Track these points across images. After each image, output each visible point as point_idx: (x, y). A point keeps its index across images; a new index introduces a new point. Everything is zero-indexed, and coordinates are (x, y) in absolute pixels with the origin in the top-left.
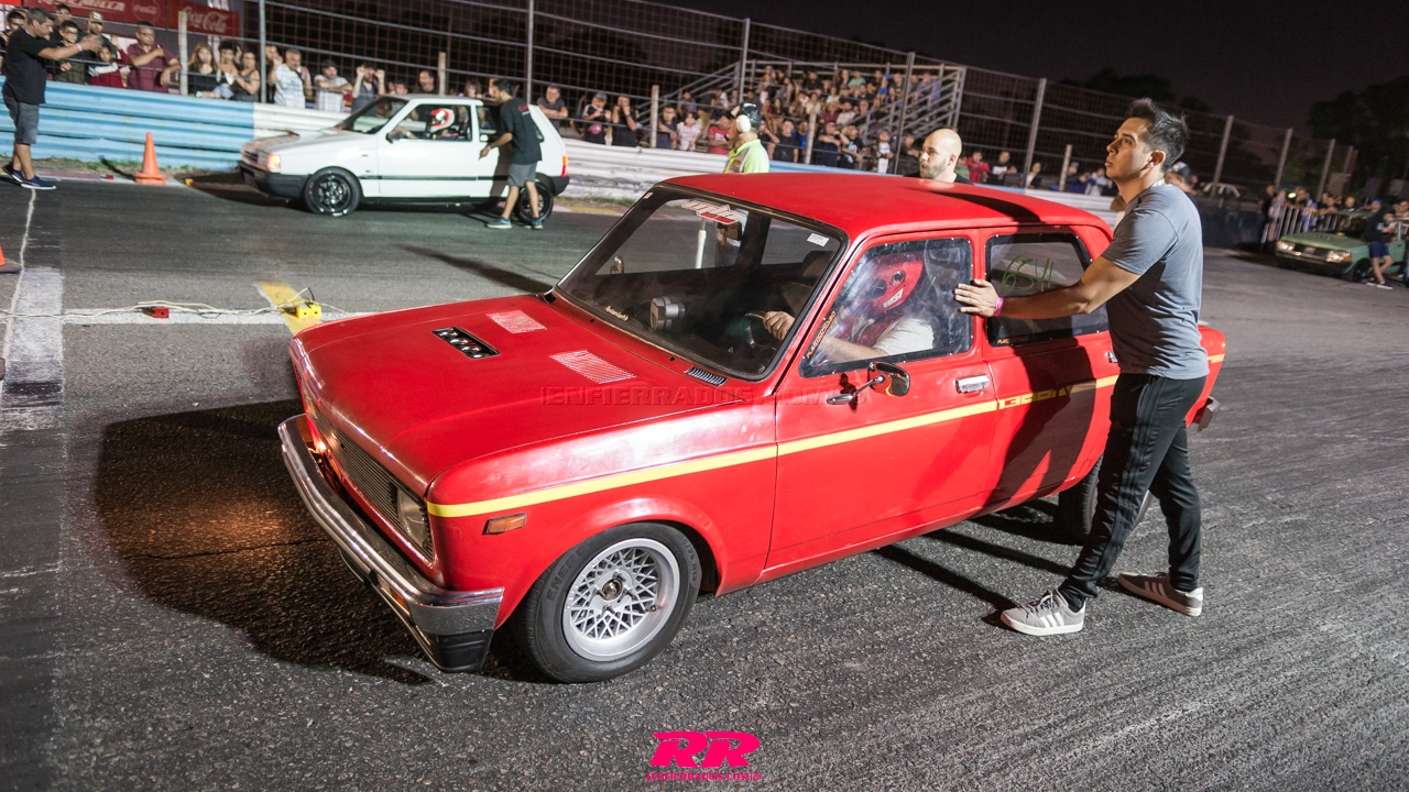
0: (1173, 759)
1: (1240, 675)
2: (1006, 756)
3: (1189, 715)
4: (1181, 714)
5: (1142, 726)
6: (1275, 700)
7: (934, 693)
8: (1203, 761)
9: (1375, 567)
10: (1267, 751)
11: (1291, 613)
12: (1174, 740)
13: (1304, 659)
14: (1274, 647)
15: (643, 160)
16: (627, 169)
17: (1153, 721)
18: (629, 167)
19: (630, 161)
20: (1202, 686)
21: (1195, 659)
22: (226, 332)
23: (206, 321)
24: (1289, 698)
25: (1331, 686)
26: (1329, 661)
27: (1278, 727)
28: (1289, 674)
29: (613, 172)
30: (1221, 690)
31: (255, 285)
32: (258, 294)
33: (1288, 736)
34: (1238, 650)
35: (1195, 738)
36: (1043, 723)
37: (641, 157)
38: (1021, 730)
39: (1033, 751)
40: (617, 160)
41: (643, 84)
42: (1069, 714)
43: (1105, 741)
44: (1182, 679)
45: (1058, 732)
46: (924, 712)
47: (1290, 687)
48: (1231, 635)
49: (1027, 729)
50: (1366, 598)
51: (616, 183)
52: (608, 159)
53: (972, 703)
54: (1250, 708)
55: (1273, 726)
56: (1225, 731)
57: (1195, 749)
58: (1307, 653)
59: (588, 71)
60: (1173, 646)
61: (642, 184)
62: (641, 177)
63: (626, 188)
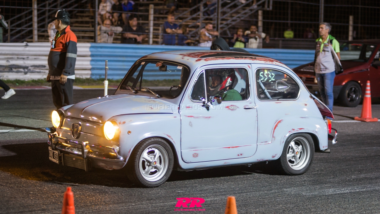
15: (29, 51)
16: (18, 58)
18: (20, 56)
19: (20, 53)
29: (8, 61)
37: (27, 49)
40: (11, 52)
51: (11, 68)
52: (3, 52)
61: (30, 68)
62: (28, 63)
63: (17, 72)
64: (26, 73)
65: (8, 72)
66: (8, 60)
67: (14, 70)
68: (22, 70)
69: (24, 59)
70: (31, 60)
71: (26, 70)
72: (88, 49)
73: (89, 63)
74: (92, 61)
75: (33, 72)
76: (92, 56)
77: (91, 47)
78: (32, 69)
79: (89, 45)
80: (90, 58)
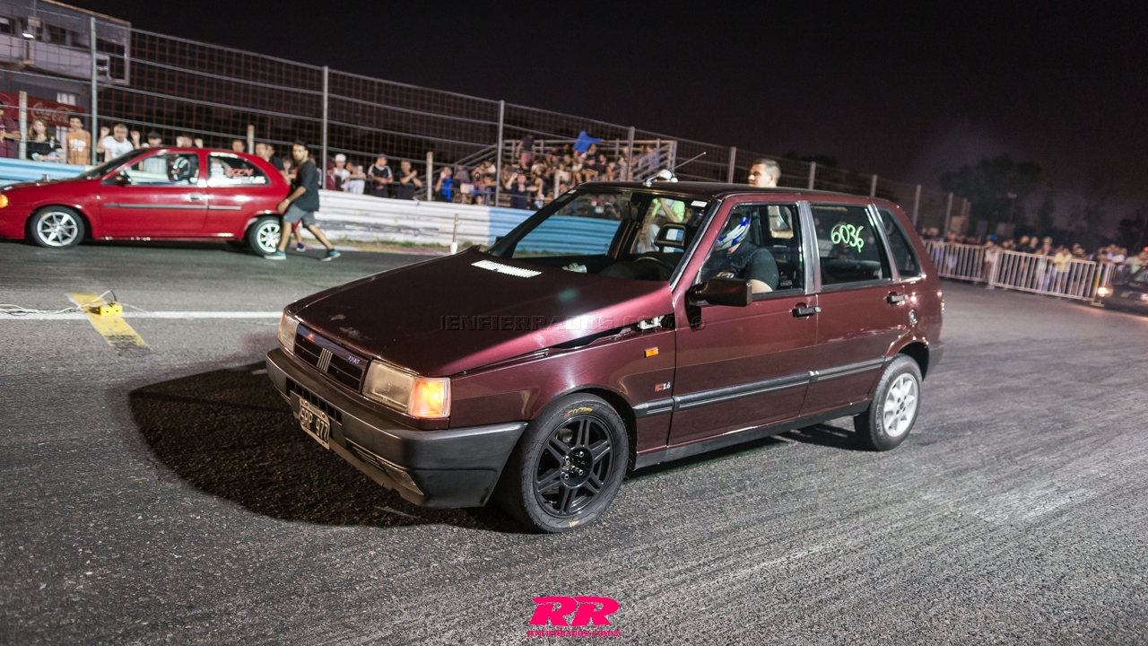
0: (796, 582)
1: (857, 528)
2: (660, 586)
3: (813, 554)
4: (806, 553)
5: (775, 562)
6: (882, 542)
7: (608, 547)
8: (820, 582)
9: (969, 459)
10: (872, 574)
11: (902, 489)
12: (799, 570)
13: (908, 517)
14: (886, 510)
15: (421, 210)
16: (407, 218)
17: (784, 559)
18: (409, 216)
19: (410, 212)
20: (826, 536)
21: (823, 519)
22: (31, 325)
23: (14, 318)
24: (892, 541)
25: (925, 533)
26: (926, 517)
27: (882, 559)
28: (895, 526)
29: (396, 221)
30: (839, 538)
31: (66, 294)
32: (67, 300)
33: (889, 564)
34: (857, 513)
35: (815, 569)
36: (695, 563)
37: (419, 208)
38: (676, 569)
39: (684, 581)
40: (398, 211)
41: (420, 151)
42: (717, 557)
43: (743, 573)
44: (811, 532)
45: (706, 569)
46: (597, 560)
47: (894, 534)
48: (853, 503)
49: (681, 567)
50: (959, 479)
51: (399, 229)
52: (391, 210)
53: (638, 553)
54: (861, 548)
55: (878, 559)
56: (841, 563)
57: (813, 575)
58: (910, 513)
59: (373, 141)
60: (807, 512)
61: (421, 230)
62: (420, 224)
63: (407, 233)
64: (416, 235)
65: (397, 232)
66: (396, 219)
67: (402, 231)
68: (411, 231)
69: (414, 219)
70: (423, 221)
71: (416, 232)
72: (486, 214)
73: (487, 229)
74: (491, 226)
75: (424, 235)
76: (491, 221)
77: (491, 212)
78: (423, 231)
79: (488, 208)
80: (488, 224)
